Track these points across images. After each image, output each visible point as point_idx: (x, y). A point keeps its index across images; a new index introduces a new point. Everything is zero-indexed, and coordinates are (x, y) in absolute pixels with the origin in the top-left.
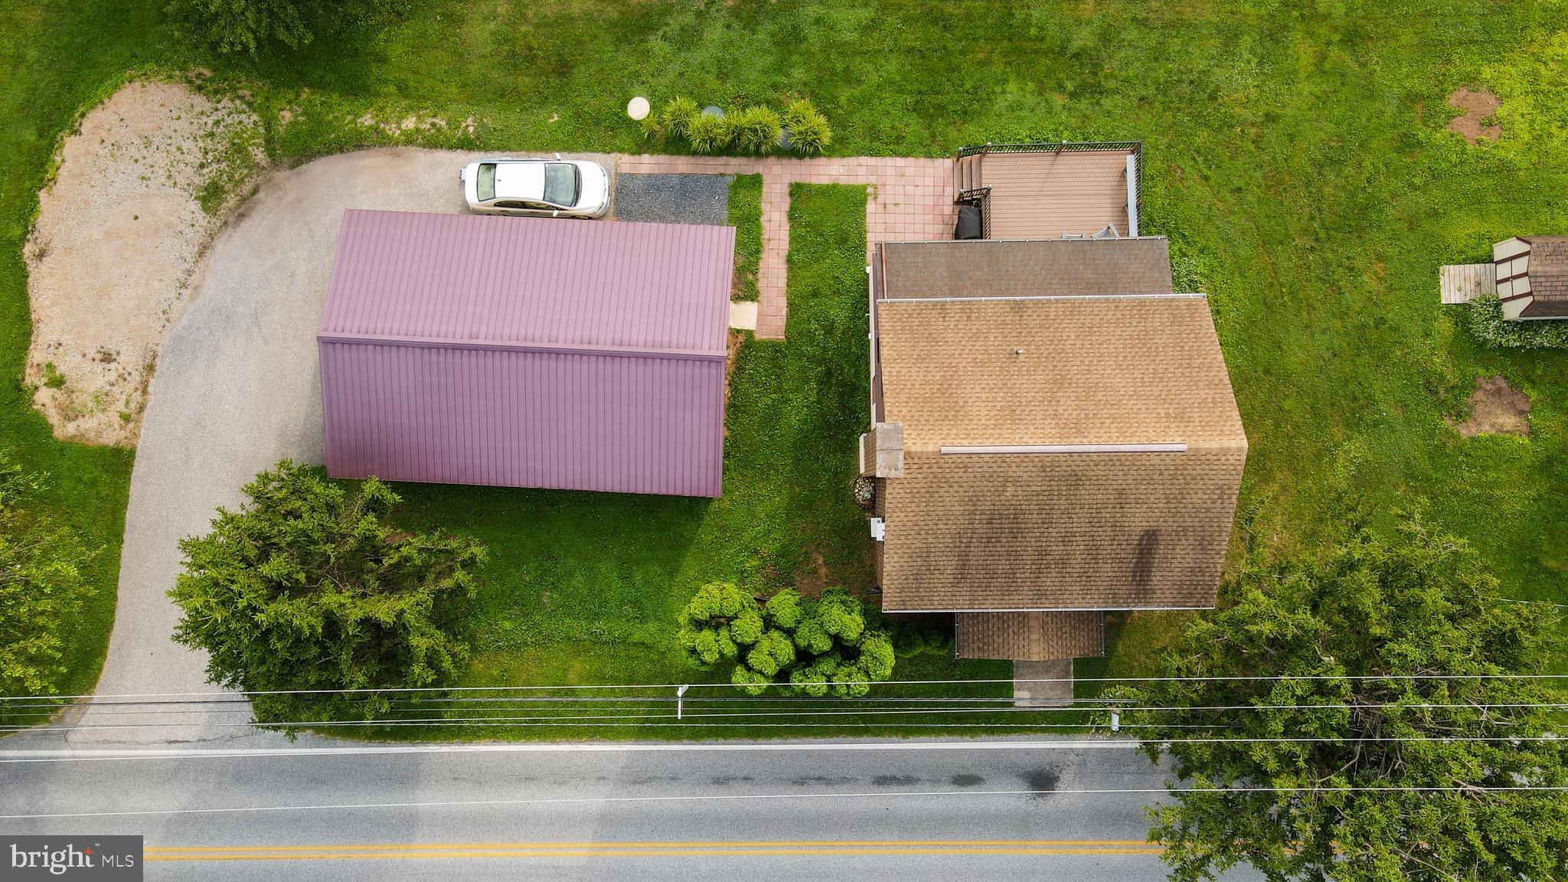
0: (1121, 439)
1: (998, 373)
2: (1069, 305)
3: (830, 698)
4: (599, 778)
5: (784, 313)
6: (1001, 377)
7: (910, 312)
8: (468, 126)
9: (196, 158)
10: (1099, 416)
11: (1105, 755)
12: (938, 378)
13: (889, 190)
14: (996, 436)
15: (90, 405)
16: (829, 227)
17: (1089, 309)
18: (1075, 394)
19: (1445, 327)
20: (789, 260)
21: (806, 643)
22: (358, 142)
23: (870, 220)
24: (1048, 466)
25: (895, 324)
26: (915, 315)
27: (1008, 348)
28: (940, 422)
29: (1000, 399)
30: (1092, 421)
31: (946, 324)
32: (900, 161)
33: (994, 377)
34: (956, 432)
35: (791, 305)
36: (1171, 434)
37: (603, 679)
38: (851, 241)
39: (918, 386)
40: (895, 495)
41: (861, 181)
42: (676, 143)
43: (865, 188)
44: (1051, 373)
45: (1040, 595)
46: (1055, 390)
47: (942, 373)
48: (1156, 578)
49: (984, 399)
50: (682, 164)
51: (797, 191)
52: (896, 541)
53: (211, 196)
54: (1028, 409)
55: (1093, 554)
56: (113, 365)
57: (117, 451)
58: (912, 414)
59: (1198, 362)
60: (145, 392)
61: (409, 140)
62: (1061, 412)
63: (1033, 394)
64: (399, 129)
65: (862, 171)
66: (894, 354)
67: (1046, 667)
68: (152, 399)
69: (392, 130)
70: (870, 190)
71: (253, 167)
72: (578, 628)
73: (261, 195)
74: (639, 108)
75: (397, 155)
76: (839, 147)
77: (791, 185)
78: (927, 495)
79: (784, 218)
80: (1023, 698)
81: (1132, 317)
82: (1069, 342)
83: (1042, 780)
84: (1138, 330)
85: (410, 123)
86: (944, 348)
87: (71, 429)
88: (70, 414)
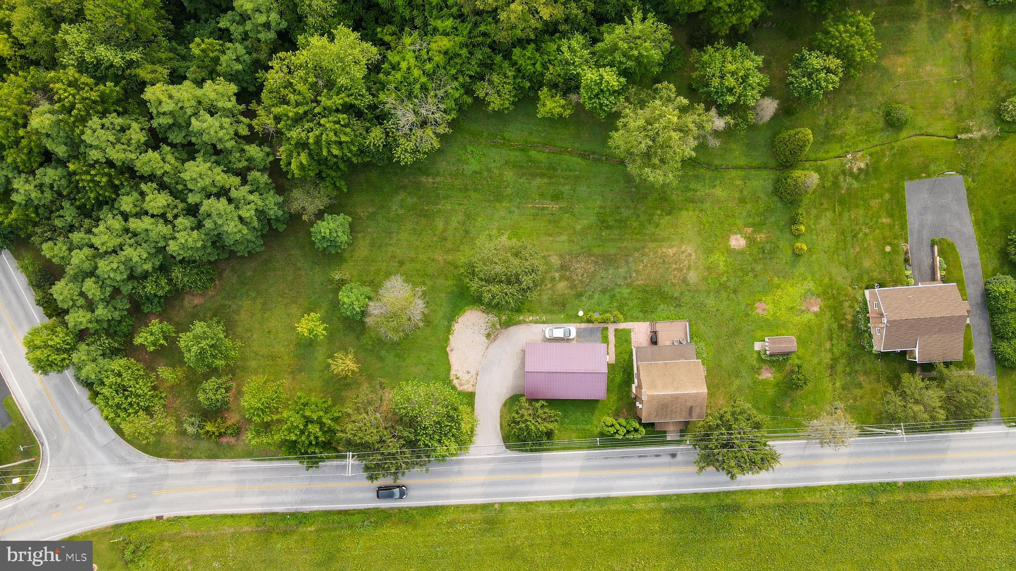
0: (685, 391)
2: (675, 363)
3: (633, 439)
4: (580, 458)
5: (615, 357)
8: (544, 318)
9: (485, 328)
11: (686, 449)
12: (651, 379)
13: (636, 329)
14: (663, 391)
15: (465, 383)
16: (623, 338)
17: (680, 365)
18: (676, 382)
19: (755, 355)
20: (615, 346)
21: (628, 429)
22: (519, 323)
23: (632, 336)
24: (672, 396)
25: (642, 368)
26: (646, 366)
27: (664, 372)
28: (652, 389)
29: (663, 383)
30: (680, 387)
31: (652, 368)
32: (638, 323)
33: (662, 379)
34: (655, 390)
35: (616, 355)
36: (694, 389)
37: (579, 438)
38: (628, 341)
39: (648, 381)
40: (645, 402)
41: (629, 327)
42: (589, 321)
43: (631, 329)
44: (672, 378)
45: (672, 418)
46: (673, 381)
48: (693, 414)
49: (660, 384)
50: (591, 325)
51: (616, 330)
52: (644, 408)
53: (488, 336)
54: (668, 385)
55: (681, 410)
56: (470, 374)
57: (472, 393)
58: (649, 385)
59: (699, 374)
60: (476, 379)
61: (531, 322)
62: (674, 386)
63: (669, 382)
64: (529, 319)
65: (630, 325)
66: (643, 375)
67: (673, 432)
68: (478, 381)
69: (527, 320)
71: (497, 329)
72: (573, 427)
73: (499, 335)
74: (581, 313)
75: (528, 325)
76: (626, 320)
77: (614, 329)
78: (650, 402)
79: (614, 337)
80: (669, 438)
81: (687, 365)
82: (675, 371)
83: (674, 455)
84: (690, 368)
85: (531, 318)
86: (652, 373)
87: (461, 388)
88: (461, 385)
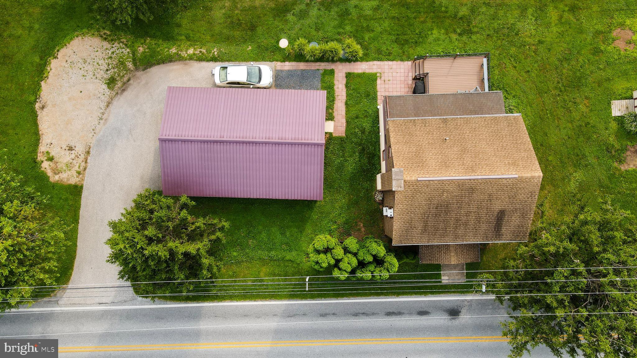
0: (491, 173)
1: (438, 148)
2: (465, 119)
3: (373, 281)
4: (274, 315)
5: (345, 125)
6: (440, 149)
7: (401, 123)
8: (214, 52)
9: (105, 67)
10: (481, 164)
11: (479, 302)
12: (415, 150)
13: (386, 74)
14: (440, 173)
15: (64, 168)
16: (362, 90)
17: (474, 121)
18: (470, 155)
19: (614, 125)
20: (346, 104)
21: (362, 258)
22: (170, 60)
23: (378, 87)
24: (460, 184)
25: (395, 129)
26: (403, 125)
27: (442, 138)
28: (417, 168)
29: (440, 158)
30: (478, 166)
31: (416, 128)
32: (390, 63)
33: (437, 149)
34: (423, 172)
35: (347, 122)
36: (511, 171)
37: (275, 275)
38: (372, 96)
39: (406, 154)
40: (399, 198)
41: (374, 71)
42: (299, 57)
43: (376, 74)
44: (460, 147)
45: (456, 237)
46: (462, 154)
47: (416, 148)
48: (504, 230)
49: (434, 158)
50: (302, 66)
51: (349, 76)
52: (398, 216)
53: (111, 82)
54: (452, 162)
55: (478, 220)
56: (73, 152)
57: (76, 186)
58: (405, 165)
59: (520, 141)
60: (86, 162)
61: (191, 58)
62: (465, 163)
63: (453, 156)
64: (187, 53)
65: (375, 67)
66: (396, 141)
67: (455, 267)
68: (89, 165)
69: (184, 54)
70: (378, 75)
71: (128, 70)
72: (263, 254)
73: (131, 82)
74: (284, 43)
75: (186, 64)
76: (366, 58)
77: (346, 73)
78: (412, 198)
79: (344, 87)
80: (445, 280)
81: (492, 124)
82: (467, 134)
83: (454, 312)
84: (494, 129)
85: (191, 51)
86: (416, 138)
87: (57, 178)
88: (56, 172)
